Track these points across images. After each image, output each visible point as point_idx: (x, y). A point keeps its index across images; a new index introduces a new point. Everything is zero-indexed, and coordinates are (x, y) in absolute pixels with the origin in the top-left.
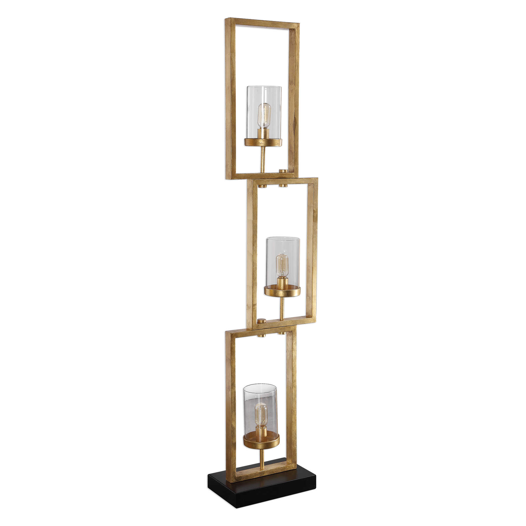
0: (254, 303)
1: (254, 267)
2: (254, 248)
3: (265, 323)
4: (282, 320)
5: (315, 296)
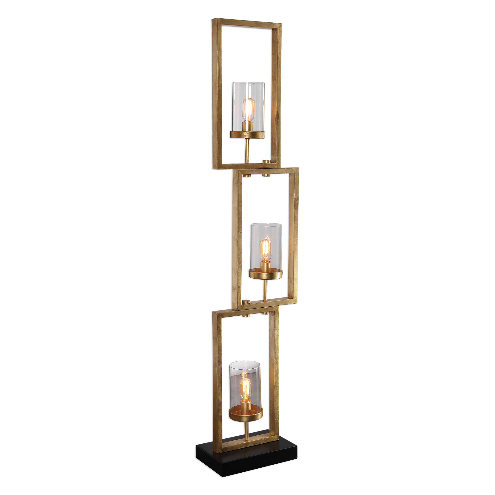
0: (239, 285)
1: (239, 252)
2: (239, 234)
3: (250, 303)
4: (265, 301)
5: (297, 279)
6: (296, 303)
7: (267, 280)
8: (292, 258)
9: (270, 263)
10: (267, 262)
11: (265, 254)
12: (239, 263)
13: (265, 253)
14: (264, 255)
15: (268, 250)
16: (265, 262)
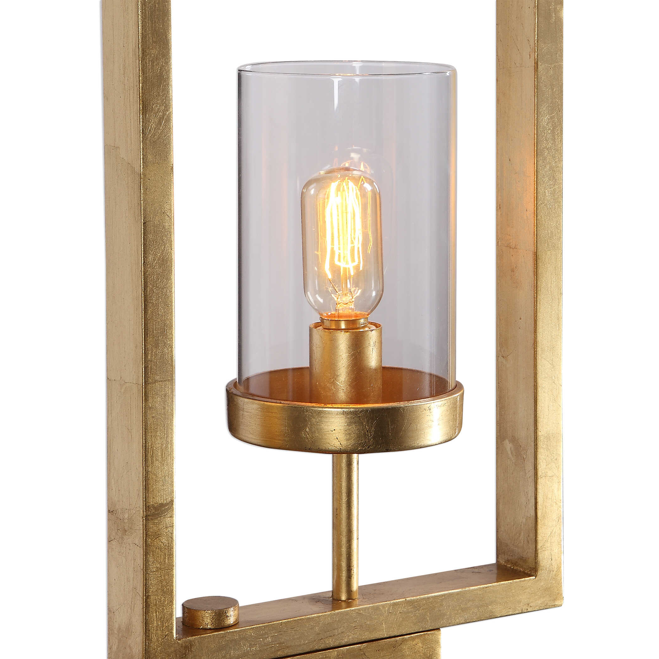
0: (158, 499)
1: (150, 258)
2: (152, 125)
3: (235, 625)
4: (344, 598)
5: (556, 437)
6: (555, 606)
7: (355, 456)
8: (525, 294)
9: (373, 336)
10: (352, 324)
11: (336, 270)
12: (150, 339)
13: (337, 262)
14: (330, 276)
15: (358, 245)
16: (343, 326)
